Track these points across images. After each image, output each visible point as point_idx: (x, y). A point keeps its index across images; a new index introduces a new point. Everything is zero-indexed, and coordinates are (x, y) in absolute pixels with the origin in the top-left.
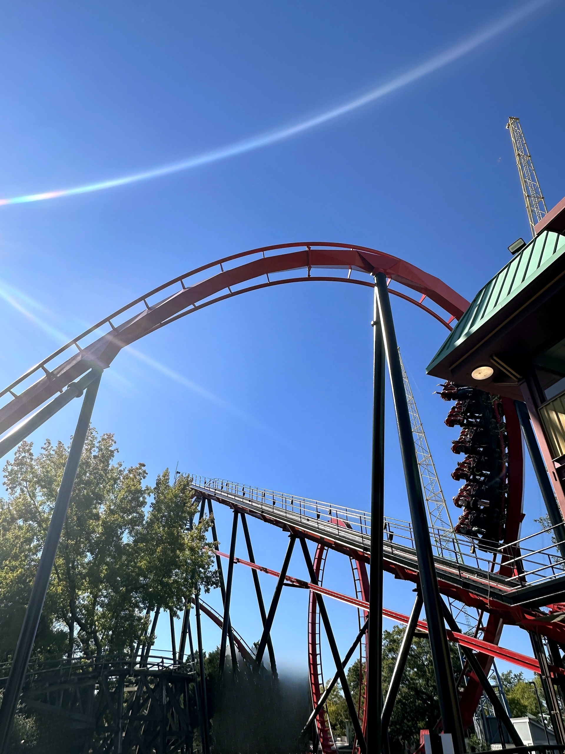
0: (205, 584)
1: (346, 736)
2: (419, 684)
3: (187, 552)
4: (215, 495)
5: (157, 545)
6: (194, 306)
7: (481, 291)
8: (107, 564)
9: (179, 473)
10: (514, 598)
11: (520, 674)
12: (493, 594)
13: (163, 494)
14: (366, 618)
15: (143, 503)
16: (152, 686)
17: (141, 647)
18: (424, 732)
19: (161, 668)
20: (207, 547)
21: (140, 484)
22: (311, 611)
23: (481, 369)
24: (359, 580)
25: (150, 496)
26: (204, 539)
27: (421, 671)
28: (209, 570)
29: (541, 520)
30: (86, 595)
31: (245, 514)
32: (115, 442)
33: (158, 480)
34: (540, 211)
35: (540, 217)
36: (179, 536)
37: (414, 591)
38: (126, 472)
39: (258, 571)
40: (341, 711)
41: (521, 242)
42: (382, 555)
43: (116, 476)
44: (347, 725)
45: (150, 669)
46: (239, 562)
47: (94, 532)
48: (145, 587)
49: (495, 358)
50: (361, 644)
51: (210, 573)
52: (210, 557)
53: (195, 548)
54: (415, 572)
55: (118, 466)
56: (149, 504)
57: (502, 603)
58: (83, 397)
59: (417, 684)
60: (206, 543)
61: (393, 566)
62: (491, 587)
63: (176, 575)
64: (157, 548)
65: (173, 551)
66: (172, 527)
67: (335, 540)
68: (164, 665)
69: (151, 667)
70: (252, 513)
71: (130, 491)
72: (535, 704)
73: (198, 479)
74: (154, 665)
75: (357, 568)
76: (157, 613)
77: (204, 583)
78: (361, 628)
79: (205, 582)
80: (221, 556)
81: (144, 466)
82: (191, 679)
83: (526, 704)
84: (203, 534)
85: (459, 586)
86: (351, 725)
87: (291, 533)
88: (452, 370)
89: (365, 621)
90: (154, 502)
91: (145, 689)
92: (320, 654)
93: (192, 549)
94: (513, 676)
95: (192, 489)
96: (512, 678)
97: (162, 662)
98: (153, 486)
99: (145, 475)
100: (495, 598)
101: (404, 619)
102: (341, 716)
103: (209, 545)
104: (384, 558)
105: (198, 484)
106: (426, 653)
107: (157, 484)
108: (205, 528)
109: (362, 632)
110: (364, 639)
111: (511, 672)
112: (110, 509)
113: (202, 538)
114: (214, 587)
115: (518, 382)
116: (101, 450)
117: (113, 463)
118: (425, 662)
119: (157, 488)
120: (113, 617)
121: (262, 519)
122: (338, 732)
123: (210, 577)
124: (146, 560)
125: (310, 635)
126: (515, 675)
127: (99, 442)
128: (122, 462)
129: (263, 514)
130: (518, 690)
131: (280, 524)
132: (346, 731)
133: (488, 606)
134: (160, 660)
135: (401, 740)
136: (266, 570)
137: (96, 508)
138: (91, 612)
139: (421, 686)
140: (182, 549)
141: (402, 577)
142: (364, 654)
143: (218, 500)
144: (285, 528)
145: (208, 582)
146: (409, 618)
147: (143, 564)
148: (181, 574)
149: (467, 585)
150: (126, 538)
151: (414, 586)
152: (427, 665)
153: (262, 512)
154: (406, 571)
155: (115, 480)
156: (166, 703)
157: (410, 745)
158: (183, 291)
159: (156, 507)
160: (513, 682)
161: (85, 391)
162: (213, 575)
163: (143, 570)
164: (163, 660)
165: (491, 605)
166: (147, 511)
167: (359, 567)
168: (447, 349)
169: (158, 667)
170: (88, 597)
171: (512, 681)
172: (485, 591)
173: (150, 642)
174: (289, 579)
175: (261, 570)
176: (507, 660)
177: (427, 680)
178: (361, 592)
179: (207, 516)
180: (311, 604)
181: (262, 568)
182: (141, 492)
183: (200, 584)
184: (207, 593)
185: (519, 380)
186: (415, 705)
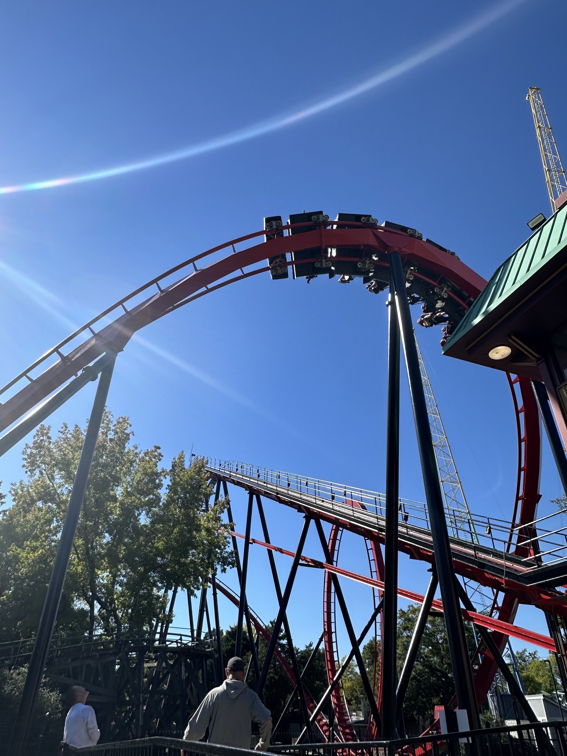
0: (221, 565)
1: (361, 711)
2: (433, 661)
3: (204, 533)
4: (230, 476)
5: (174, 527)
6: (207, 288)
7: (499, 269)
8: (125, 544)
9: (194, 455)
10: (530, 578)
11: (535, 653)
12: (508, 574)
13: (179, 476)
14: (381, 597)
15: (159, 486)
16: (171, 662)
17: (160, 624)
18: (438, 708)
19: (179, 645)
20: (223, 528)
21: (156, 467)
22: (326, 590)
23: (499, 349)
24: (374, 560)
25: (166, 478)
26: (220, 520)
27: (436, 649)
28: (225, 550)
29: (558, 501)
30: (105, 574)
31: (260, 495)
32: (131, 426)
33: (174, 462)
34: (560, 186)
35: (560, 192)
36: (195, 518)
37: (429, 570)
38: (142, 455)
39: (273, 551)
40: (356, 687)
41: (541, 218)
42: (397, 536)
43: (132, 458)
44: (363, 700)
45: (169, 646)
46: (254, 542)
47: (112, 513)
48: (163, 566)
49: (513, 337)
50: (376, 622)
51: (227, 554)
52: (226, 538)
53: (211, 529)
54: (430, 552)
55: (134, 448)
56: (165, 486)
57: (518, 583)
58: (98, 380)
59: (431, 661)
60: (222, 524)
61: (408, 547)
62: (507, 567)
63: (193, 556)
64: (174, 529)
65: (190, 532)
66: (188, 509)
67: (350, 521)
68: (183, 642)
69: (170, 644)
70: (267, 495)
71: (146, 474)
72: (550, 681)
73: (213, 461)
74: (172, 642)
75: (372, 549)
76: (175, 592)
77: (220, 563)
78: (376, 607)
79: (222, 562)
80: (236, 537)
81: (159, 448)
82: (209, 656)
83: (541, 681)
84: (219, 516)
85: (474, 566)
86: (366, 701)
87: (306, 514)
88: (468, 350)
89: (380, 600)
90: (170, 484)
91: (164, 664)
92: (335, 632)
93: (208, 530)
94: (528, 655)
95: (208, 471)
96: (527, 656)
97: (181, 639)
98: (169, 468)
99: (161, 457)
100: (510, 578)
101: (420, 599)
102: (356, 692)
103: (225, 526)
104: (399, 539)
105: (213, 466)
106: (440, 631)
107: (173, 466)
108: (221, 509)
109: (377, 611)
110: (379, 618)
111: (525, 650)
112: (127, 491)
113: (218, 519)
114: (230, 567)
115: (537, 361)
116: (116, 433)
117: (129, 446)
118: (440, 640)
119: (173, 470)
120: (131, 595)
121: (276, 501)
122: (354, 707)
123: (227, 558)
124: (163, 541)
125: (325, 614)
126: (530, 654)
127: (115, 425)
128: (138, 444)
129: (278, 495)
130: (532, 668)
131: (295, 506)
132: (362, 706)
133: (504, 586)
134: (179, 637)
135: (416, 715)
136: (281, 551)
137: (113, 490)
138: (110, 591)
139: (435, 663)
140: (199, 530)
141: (417, 557)
142: (379, 632)
143: (233, 482)
144: (300, 509)
145: (224, 562)
146: (424, 598)
147: (160, 545)
148: (197, 554)
149: (482, 565)
150: (144, 520)
151: (429, 566)
152: (442, 644)
153: (277, 494)
154: (421, 551)
155: (132, 462)
156: (185, 678)
157: (424, 720)
158: (195, 273)
159: (172, 489)
160: (528, 660)
161: (100, 375)
162: (229, 555)
163: (161, 550)
164: (181, 638)
165: (506, 585)
166: (163, 493)
167: (373, 548)
168: (464, 328)
169: (177, 644)
170: (107, 576)
171: (526, 659)
172: (501, 572)
173: (168, 620)
174: (305, 559)
175: (276, 550)
176: (523, 638)
177: (442, 658)
178: (376, 572)
179: (222, 498)
180: (326, 584)
181: (277, 548)
182: (157, 475)
183: (216, 564)
184: (223, 573)
185: (538, 359)
186: (429, 682)
